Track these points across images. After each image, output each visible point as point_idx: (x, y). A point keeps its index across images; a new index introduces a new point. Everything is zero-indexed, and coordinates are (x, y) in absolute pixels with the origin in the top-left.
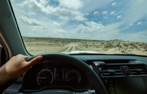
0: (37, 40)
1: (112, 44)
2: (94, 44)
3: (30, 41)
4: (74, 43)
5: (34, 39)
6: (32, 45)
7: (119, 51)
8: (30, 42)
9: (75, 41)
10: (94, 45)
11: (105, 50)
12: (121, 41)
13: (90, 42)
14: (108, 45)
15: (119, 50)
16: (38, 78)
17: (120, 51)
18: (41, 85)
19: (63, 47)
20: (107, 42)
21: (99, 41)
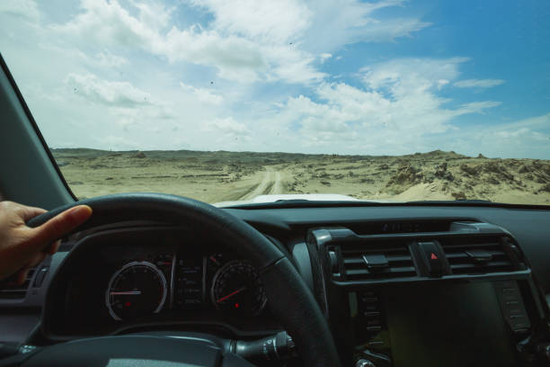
0: (137, 159)
1: (417, 167)
2: (353, 171)
3: (111, 165)
4: (279, 169)
5: (126, 156)
6: (122, 181)
7: (445, 194)
8: (113, 167)
9: (282, 162)
10: (351, 174)
11: (391, 190)
12: (452, 156)
13: (339, 162)
14: (405, 173)
15: (444, 190)
16: (109, 294)
17: (450, 194)
18: (119, 319)
19: (238, 185)
20: (400, 160)
21: (372, 157)
